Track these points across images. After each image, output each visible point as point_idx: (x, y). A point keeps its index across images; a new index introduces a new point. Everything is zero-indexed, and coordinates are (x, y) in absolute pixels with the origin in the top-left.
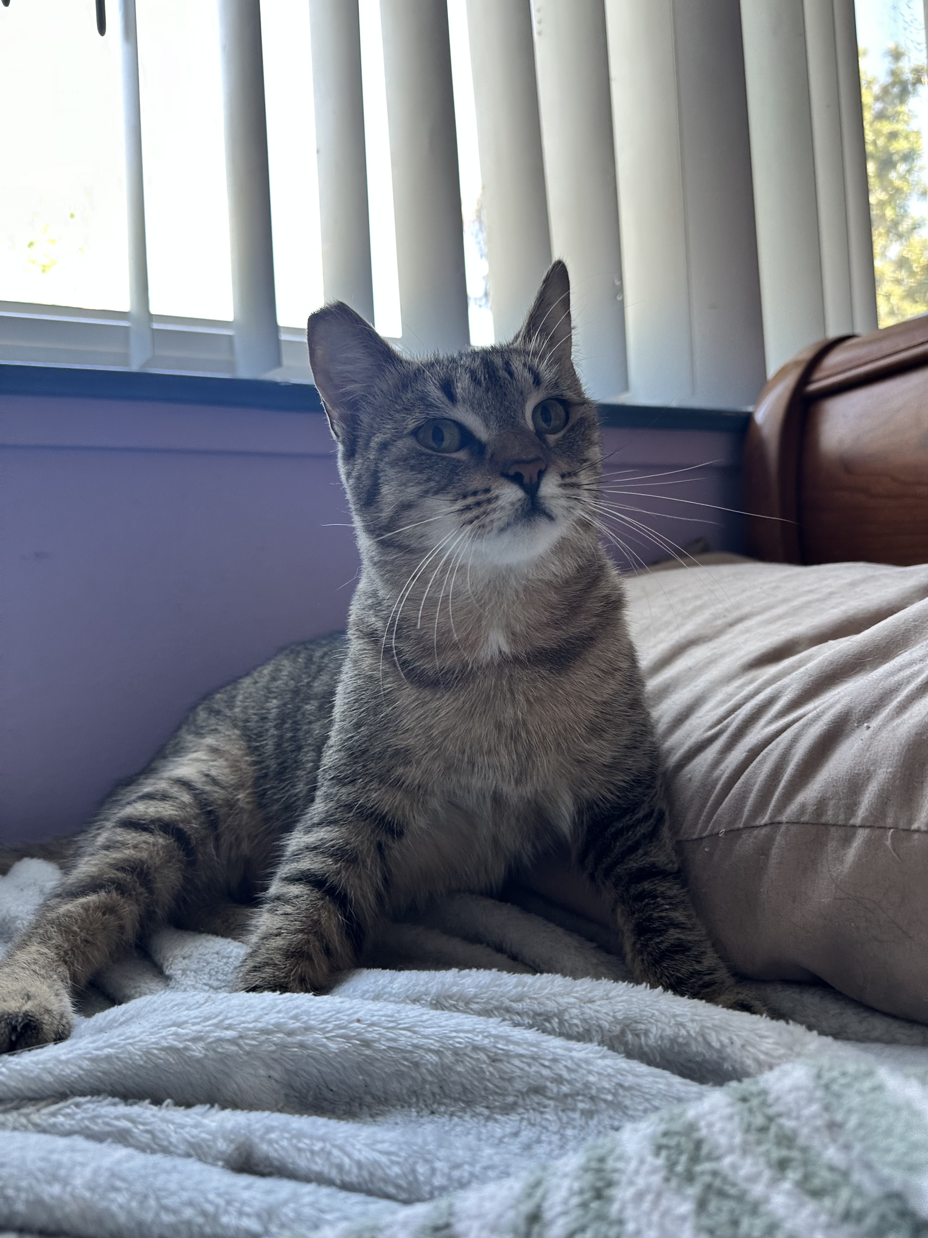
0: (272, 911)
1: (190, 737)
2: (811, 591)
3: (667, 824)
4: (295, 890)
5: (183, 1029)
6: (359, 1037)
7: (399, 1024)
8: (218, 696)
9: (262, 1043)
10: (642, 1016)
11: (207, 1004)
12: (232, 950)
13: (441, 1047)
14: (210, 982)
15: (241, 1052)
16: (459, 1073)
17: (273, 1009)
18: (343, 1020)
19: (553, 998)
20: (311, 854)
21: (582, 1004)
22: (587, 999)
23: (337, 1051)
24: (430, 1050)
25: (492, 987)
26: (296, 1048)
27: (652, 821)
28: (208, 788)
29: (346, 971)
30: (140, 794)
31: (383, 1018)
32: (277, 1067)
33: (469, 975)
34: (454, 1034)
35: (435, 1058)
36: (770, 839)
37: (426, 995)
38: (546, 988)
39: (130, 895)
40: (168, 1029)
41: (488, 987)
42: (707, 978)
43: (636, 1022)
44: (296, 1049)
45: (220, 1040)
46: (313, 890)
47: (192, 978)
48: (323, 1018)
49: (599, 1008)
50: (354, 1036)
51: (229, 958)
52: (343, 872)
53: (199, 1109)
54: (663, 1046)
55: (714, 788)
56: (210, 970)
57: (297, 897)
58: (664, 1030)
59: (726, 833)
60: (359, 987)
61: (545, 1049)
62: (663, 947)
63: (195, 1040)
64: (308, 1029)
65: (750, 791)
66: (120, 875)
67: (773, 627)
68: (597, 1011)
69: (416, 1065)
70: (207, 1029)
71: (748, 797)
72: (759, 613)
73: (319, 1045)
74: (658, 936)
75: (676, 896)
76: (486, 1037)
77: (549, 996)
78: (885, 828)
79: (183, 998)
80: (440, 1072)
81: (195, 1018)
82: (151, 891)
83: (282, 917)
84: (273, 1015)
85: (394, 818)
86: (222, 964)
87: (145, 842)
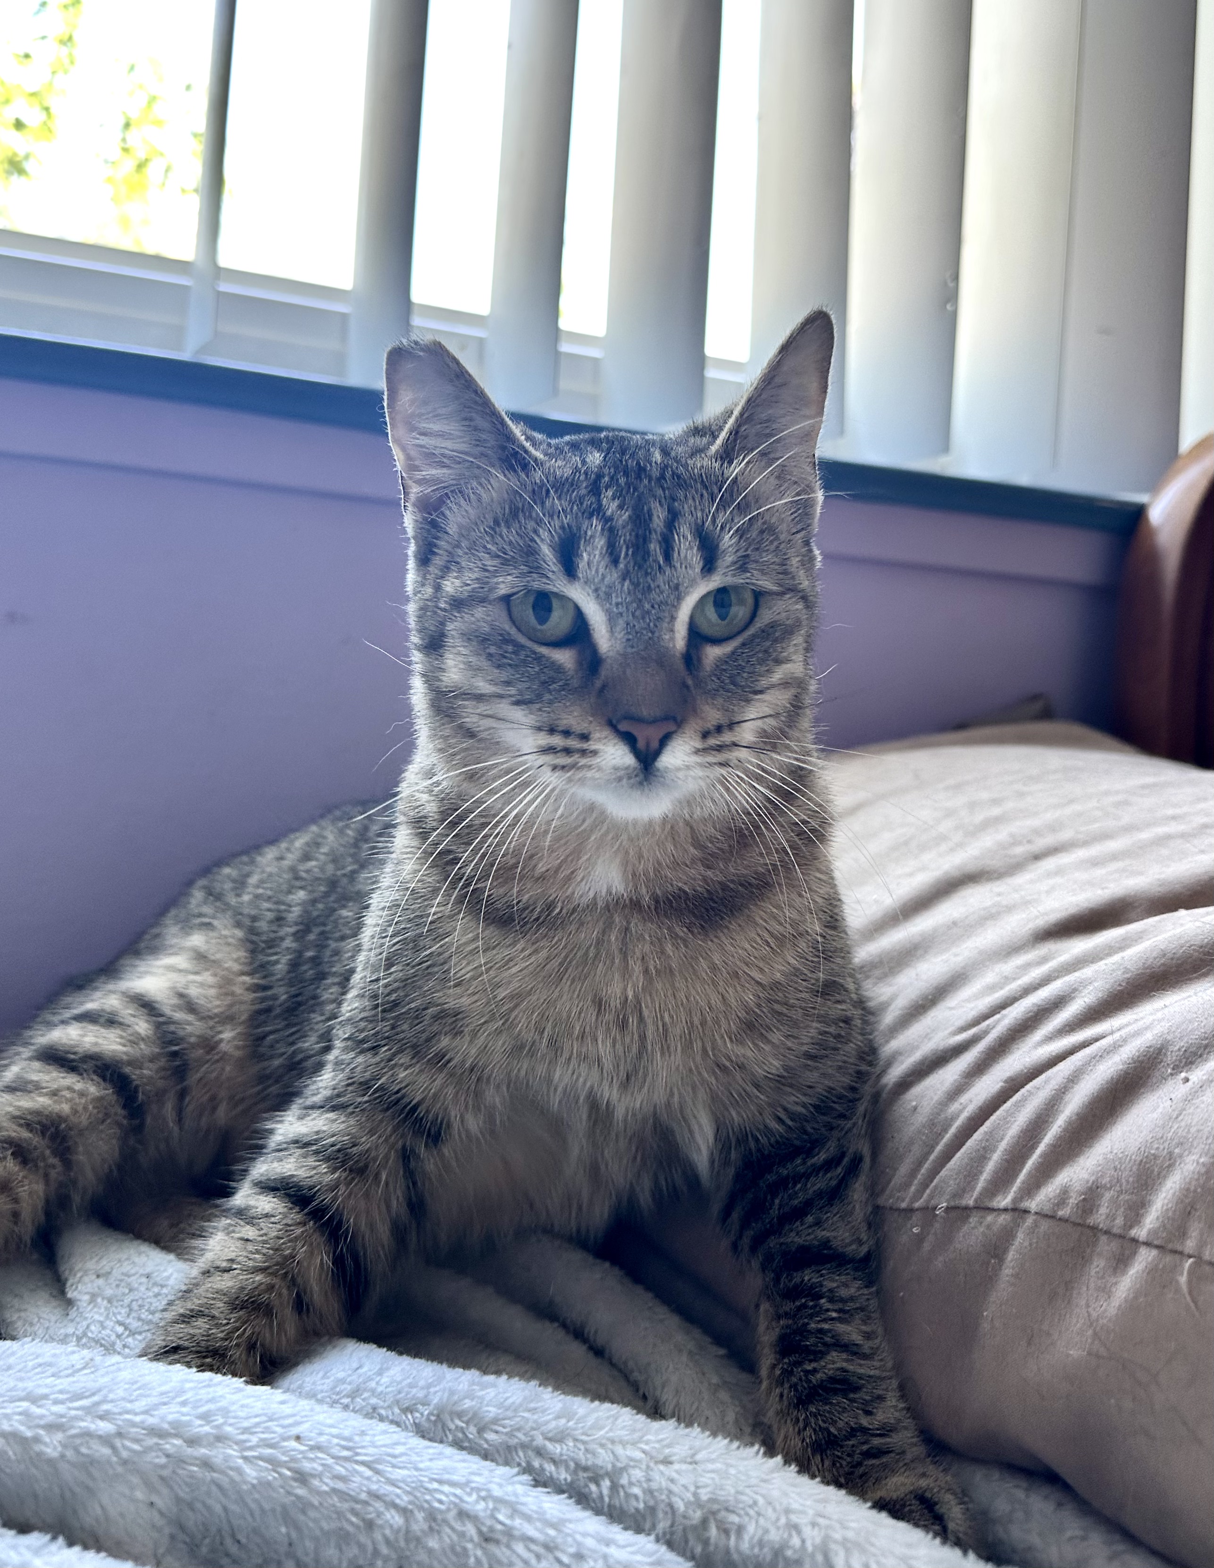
0: (228, 1231)
1: (174, 930)
2: (1174, 818)
3: (863, 1178)
4: (266, 1204)
5: (39, 1407)
6: (292, 1465)
7: (357, 1454)
8: (227, 871)
9: (147, 1450)
10: (738, 1501)
11: (86, 1371)
12: (171, 1275)
13: (410, 1502)
14: (127, 1321)
15: (115, 1459)
16: (430, 1551)
17: (176, 1396)
18: (274, 1432)
19: (610, 1446)
20: (299, 1152)
21: (652, 1465)
22: (661, 1457)
23: (255, 1482)
24: (395, 1506)
25: (524, 1411)
26: (197, 1465)
27: (839, 1170)
28: (179, 1016)
29: (326, 1338)
30: (76, 1012)
31: (335, 1441)
32: (165, 1491)
33: (494, 1385)
34: (435, 1485)
35: (396, 1519)
36: (1008, 1235)
37: (423, 1405)
38: (601, 1428)
39: (36, 1166)
40: (18, 1404)
41: (515, 1410)
42: (876, 1441)
43: (727, 1510)
44: (195, 1469)
45: (87, 1434)
46: (291, 1209)
47: (103, 1310)
48: (246, 1424)
49: (675, 1475)
50: (286, 1462)
51: (162, 1286)
52: (342, 1188)
53: (35, 1539)
54: (761, 1558)
55: (945, 1130)
56: (132, 1301)
57: (267, 1216)
58: (766, 1531)
59: (948, 1209)
60: (334, 1371)
61: (568, 1535)
62: (815, 1379)
63: (51, 1427)
64: (220, 1438)
65: (994, 1150)
66: (25, 1134)
67: (1099, 872)
68: (672, 1481)
69: (370, 1525)
70: (73, 1413)
71: (990, 1159)
72: (1085, 844)
73: (231, 1469)
74: (811, 1361)
75: (852, 1299)
76: (484, 1499)
77: (604, 1441)
78: (1181, 1253)
79: (54, 1355)
80: (402, 1544)
81: (61, 1392)
82: (67, 1164)
83: (239, 1244)
84: (174, 1408)
85: (428, 1112)
86: (151, 1294)
87: (69, 1088)
